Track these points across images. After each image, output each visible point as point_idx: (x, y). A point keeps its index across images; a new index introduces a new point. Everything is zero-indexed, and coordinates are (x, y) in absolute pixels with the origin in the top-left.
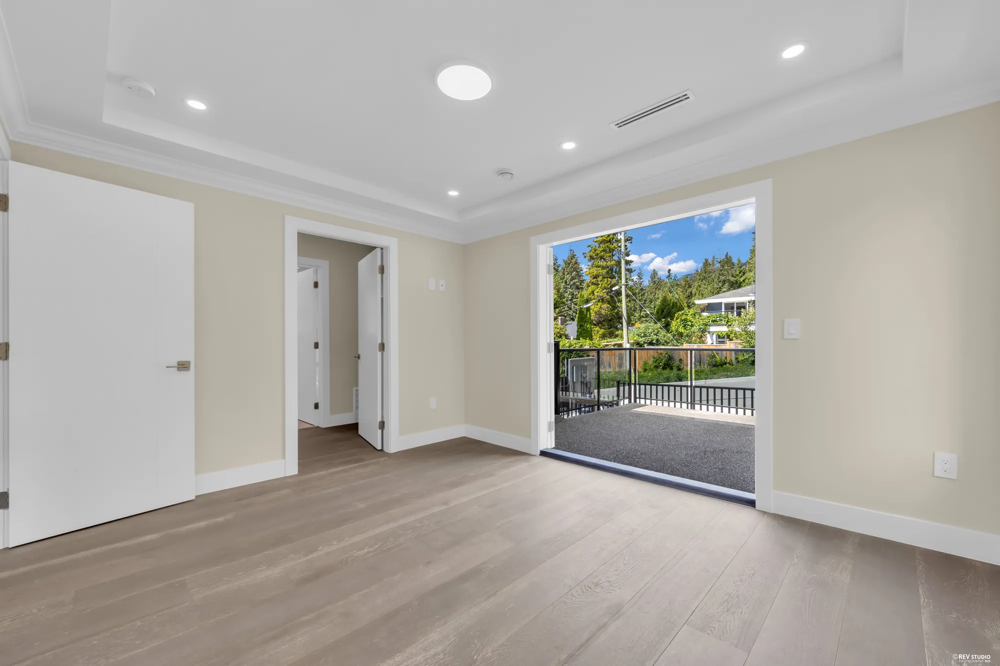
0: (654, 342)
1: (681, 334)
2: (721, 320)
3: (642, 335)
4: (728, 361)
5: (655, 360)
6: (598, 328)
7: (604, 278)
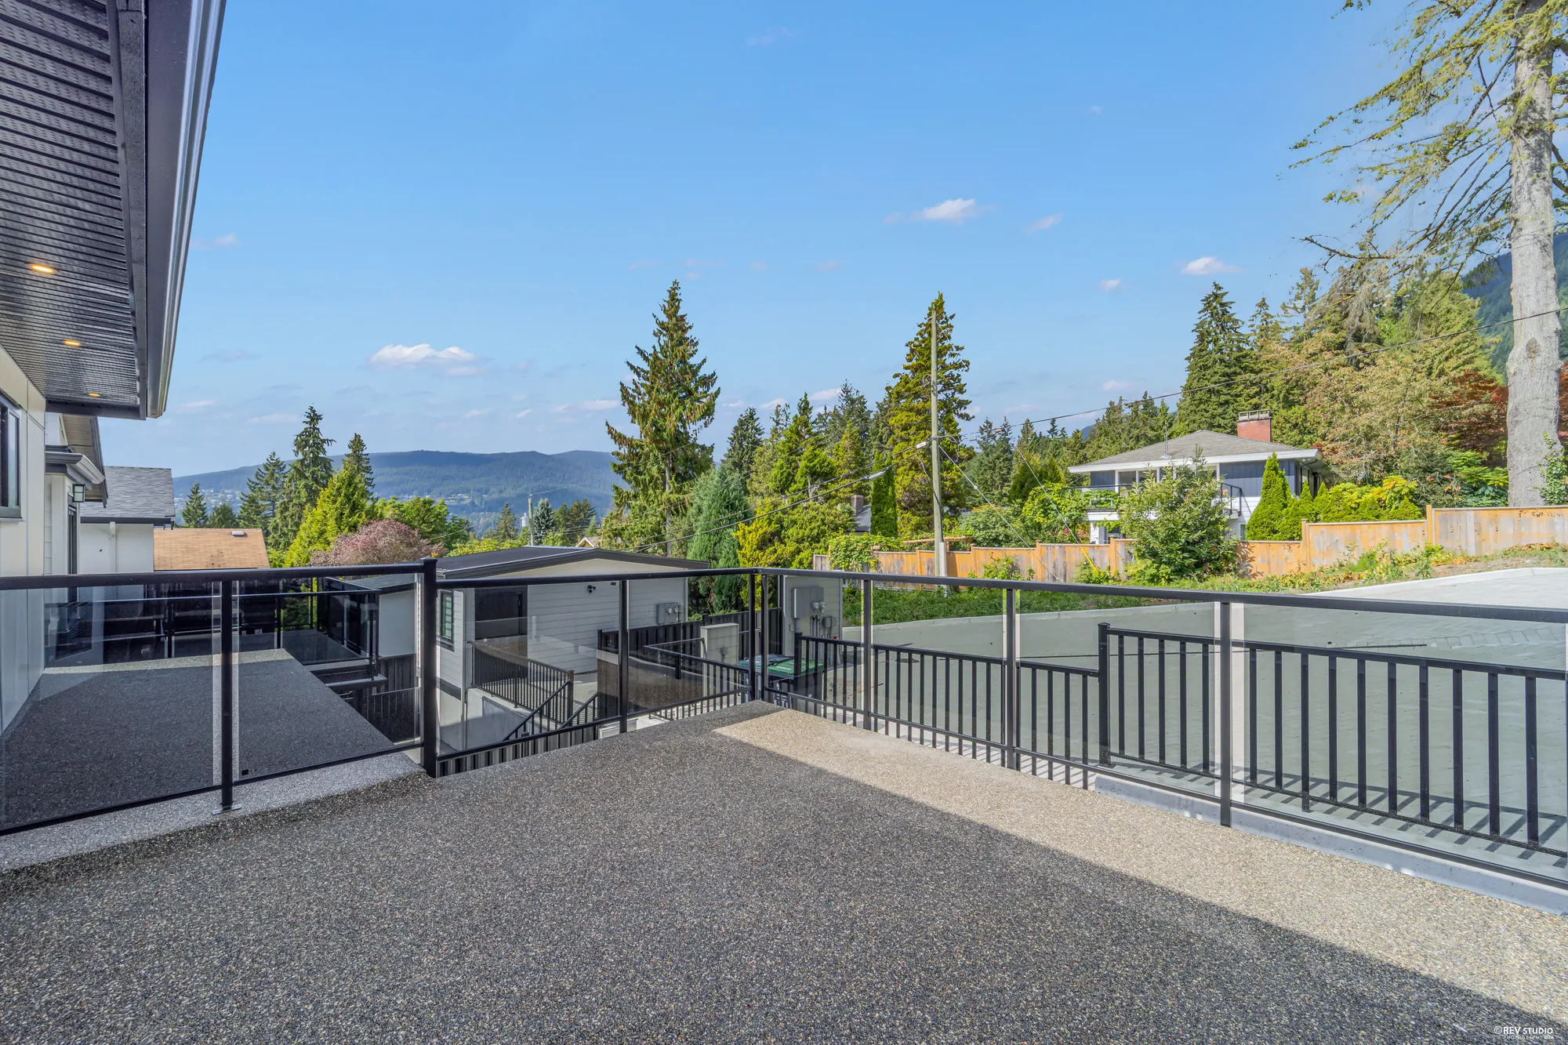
0: (1001, 538)
1: (1038, 526)
2: (1109, 501)
3: (981, 526)
4: (1112, 575)
5: (988, 571)
6: (908, 515)
7: (918, 429)
